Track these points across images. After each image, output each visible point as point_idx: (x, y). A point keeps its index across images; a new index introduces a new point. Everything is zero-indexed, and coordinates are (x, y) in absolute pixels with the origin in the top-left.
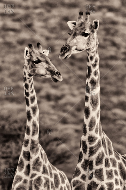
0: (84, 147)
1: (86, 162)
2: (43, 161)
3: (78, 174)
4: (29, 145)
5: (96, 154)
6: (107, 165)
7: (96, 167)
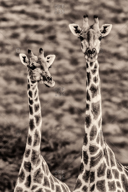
0: (85, 157)
1: (87, 173)
2: (45, 172)
3: (79, 186)
4: (30, 155)
5: (97, 165)
6: (109, 176)
7: (97, 179)
